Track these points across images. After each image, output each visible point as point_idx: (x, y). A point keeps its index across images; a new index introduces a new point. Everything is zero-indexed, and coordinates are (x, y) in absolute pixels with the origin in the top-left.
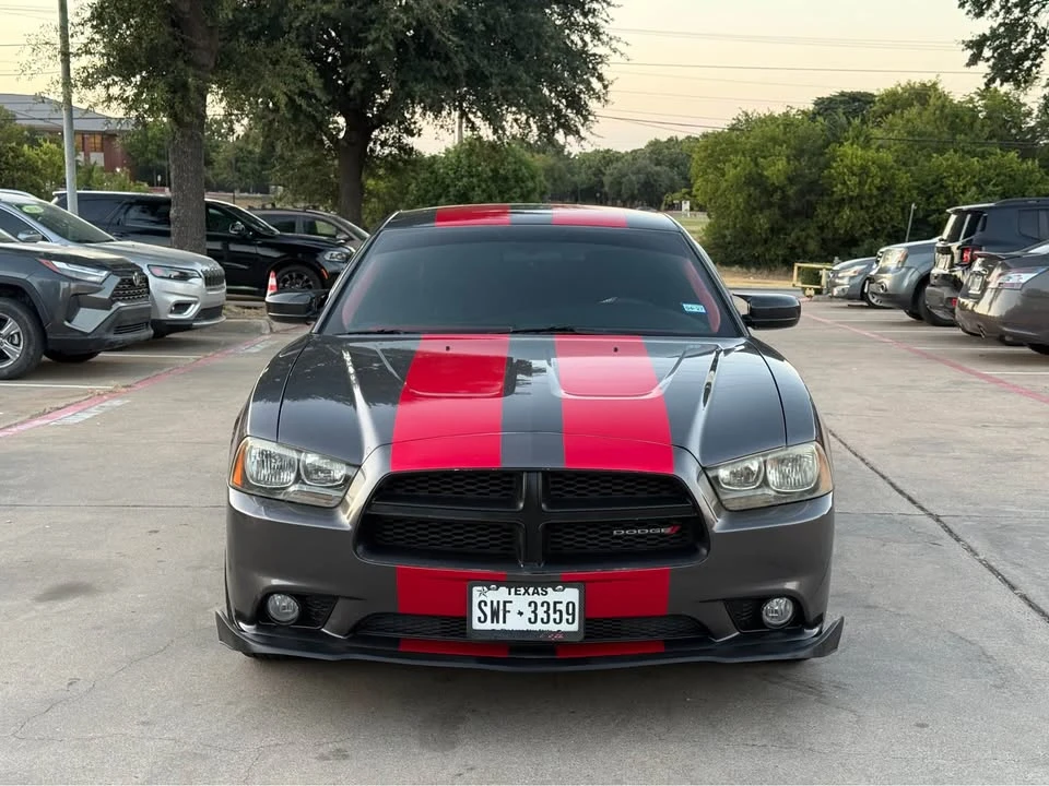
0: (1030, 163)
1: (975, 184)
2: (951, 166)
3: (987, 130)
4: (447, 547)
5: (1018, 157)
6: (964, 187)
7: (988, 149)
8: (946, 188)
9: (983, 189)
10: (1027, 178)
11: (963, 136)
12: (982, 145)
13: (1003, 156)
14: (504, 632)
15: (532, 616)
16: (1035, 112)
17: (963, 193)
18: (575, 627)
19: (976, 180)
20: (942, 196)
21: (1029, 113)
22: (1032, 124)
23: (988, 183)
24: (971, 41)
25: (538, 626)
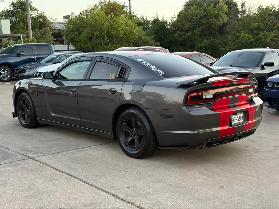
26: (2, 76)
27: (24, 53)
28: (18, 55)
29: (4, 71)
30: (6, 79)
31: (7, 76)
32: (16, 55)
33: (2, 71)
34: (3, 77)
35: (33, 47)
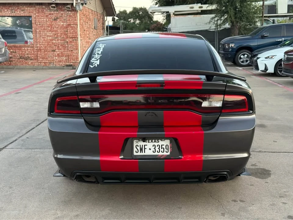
26: (242, 60)
27: (268, 35)
28: (263, 37)
29: (244, 55)
30: (245, 64)
31: (247, 61)
32: (260, 37)
33: (242, 55)
34: (243, 62)
35: (282, 27)
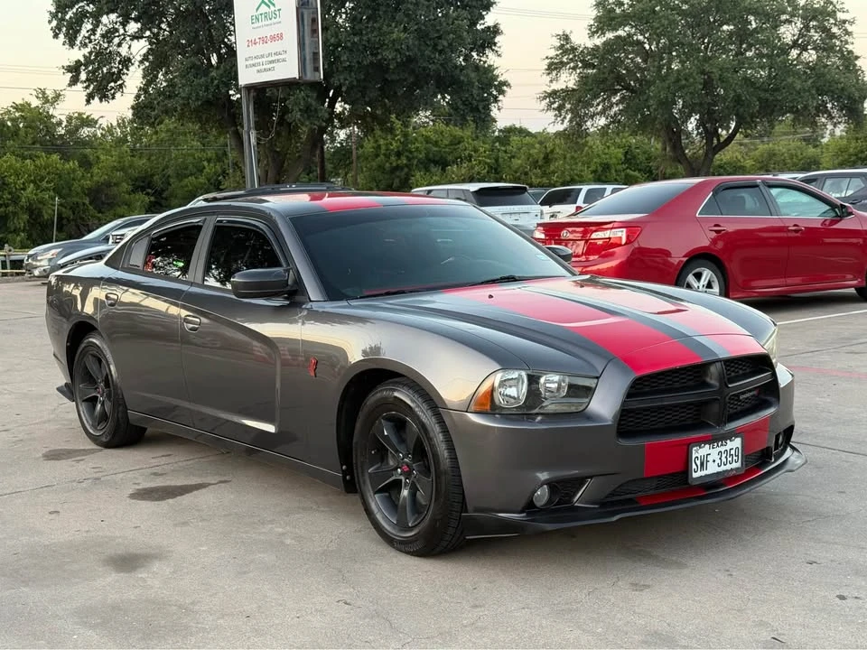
0: (71, 163)
1: (32, 181)
2: (10, 167)
3: (30, 137)
4: (660, 425)
5: (60, 159)
6: (24, 184)
7: (34, 153)
8: (7, 185)
9: (39, 186)
10: (72, 176)
11: (12, 142)
12: (29, 149)
13: (48, 158)
14: (706, 476)
15: (719, 461)
16: (64, 124)
17: (24, 189)
18: (738, 465)
19: (32, 178)
20: (6, 192)
21: (60, 123)
22: (63, 132)
23: (42, 179)
24: (69, 66)
25: (723, 468)
